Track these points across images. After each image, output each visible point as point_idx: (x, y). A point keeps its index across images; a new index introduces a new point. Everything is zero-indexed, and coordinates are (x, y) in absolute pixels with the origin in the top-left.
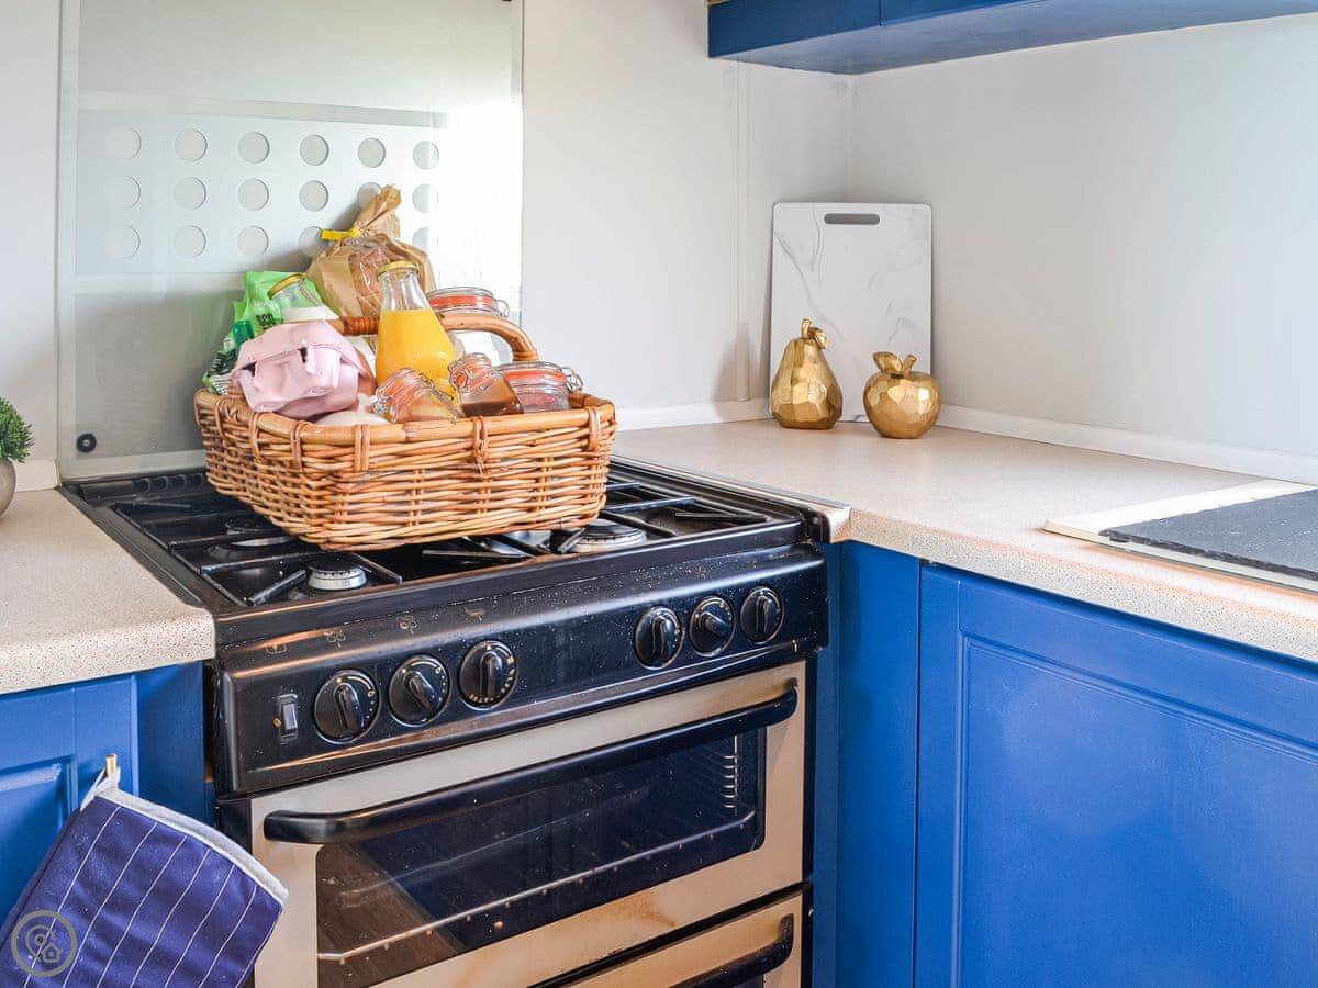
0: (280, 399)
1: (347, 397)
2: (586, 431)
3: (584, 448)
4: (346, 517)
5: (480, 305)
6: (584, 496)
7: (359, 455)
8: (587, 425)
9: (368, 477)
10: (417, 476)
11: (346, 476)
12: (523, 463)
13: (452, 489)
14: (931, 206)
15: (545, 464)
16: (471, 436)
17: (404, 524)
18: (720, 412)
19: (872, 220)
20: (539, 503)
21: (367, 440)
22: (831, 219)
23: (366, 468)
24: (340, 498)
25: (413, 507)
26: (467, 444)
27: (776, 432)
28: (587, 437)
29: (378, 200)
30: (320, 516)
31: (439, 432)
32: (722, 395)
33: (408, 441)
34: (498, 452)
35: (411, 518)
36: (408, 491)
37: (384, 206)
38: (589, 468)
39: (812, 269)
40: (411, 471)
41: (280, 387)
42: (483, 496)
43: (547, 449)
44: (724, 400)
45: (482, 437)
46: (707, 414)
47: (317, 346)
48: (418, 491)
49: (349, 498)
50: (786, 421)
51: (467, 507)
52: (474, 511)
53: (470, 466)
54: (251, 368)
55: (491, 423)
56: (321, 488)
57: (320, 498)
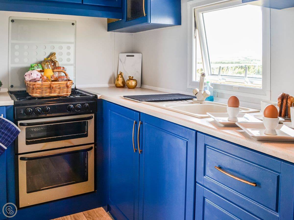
0: (30, 79)
1: (38, 79)
2: (67, 84)
3: (67, 86)
4: (35, 93)
5: (62, 69)
6: (67, 92)
7: (36, 86)
8: (67, 83)
9: (37, 88)
10: (44, 89)
11: (34, 88)
12: (58, 88)
13: (48, 90)
14: (142, 54)
15: (61, 88)
16: (50, 84)
17: (42, 94)
18: (109, 85)
19: (133, 56)
20: (61, 93)
21: (37, 84)
22: (127, 56)
23: (37, 87)
24: (34, 91)
25: (43, 92)
26: (50, 85)
27: (115, 88)
28: (67, 85)
29: (53, 54)
30: (32, 93)
31: (47, 83)
32: (110, 82)
33: (42, 84)
34: (54, 86)
35: (43, 93)
36: (43, 90)
37: (53, 55)
38: (68, 89)
39: (124, 63)
40: (43, 88)
41: (29, 78)
42: (53, 91)
43: (62, 86)
44: (110, 83)
45: (52, 84)
46: (107, 85)
47: (33, 73)
48: (44, 90)
49: (35, 91)
50: (117, 87)
51: (51, 92)
52: (51, 93)
53: (50, 87)
54: (26, 76)
55: (53, 83)
56: (32, 90)
57: (32, 91)
